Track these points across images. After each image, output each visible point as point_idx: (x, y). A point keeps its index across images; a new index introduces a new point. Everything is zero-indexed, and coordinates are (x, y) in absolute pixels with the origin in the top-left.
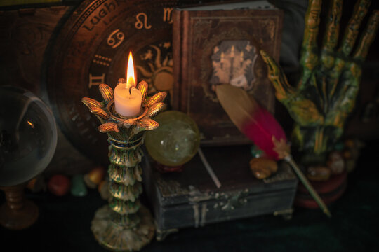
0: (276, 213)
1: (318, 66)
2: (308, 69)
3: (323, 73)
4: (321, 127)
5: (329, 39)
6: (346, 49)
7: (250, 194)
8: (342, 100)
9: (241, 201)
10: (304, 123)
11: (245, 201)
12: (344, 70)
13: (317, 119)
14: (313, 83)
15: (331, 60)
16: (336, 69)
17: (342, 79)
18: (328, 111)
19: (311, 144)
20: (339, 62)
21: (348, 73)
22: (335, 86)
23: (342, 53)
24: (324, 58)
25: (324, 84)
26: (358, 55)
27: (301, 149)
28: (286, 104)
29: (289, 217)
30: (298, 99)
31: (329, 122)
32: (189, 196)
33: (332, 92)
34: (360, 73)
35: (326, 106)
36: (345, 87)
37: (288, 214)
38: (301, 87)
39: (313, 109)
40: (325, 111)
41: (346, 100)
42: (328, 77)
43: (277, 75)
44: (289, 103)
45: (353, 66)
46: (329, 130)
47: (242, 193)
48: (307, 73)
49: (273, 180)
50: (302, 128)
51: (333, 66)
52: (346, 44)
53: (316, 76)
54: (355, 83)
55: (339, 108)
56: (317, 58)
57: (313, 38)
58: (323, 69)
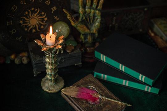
0: (76, 65)
1: (85, 12)
2: (81, 14)
3: (87, 15)
4: (89, 34)
5: (87, 3)
6: (94, 6)
7: (64, 58)
8: (95, 24)
9: (62, 61)
10: (83, 33)
11: (63, 61)
12: (94, 13)
13: (87, 31)
14: (84, 18)
15: (89, 10)
16: (92, 13)
17: (94, 16)
18: (91, 28)
19: (87, 40)
20: (92, 11)
21: (96, 14)
22: (92, 19)
23: (93, 7)
24: (87, 10)
25: (88, 19)
26: (99, 8)
27: (84, 42)
28: (75, 26)
29: (81, 66)
30: (79, 25)
31: (92, 32)
32: (43, 60)
33: (92, 21)
34: (100, 14)
35: (90, 26)
36: (96, 19)
37: (80, 65)
38: (80, 20)
39: (85, 28)
40: (90, 28)
41: (97, 24)
42: (89, 16)
43: (70, 16)
44: (76, 26)
45: (97, 11)
46: (92, 35)
47: (61, 58)
48: (81, 15)
49: (72, 53)
50: (83, 35)
51: (90, 12)
52: (94, 4)
53: (85, 16)
54: (99, 17)
55: (95, 27)
56: (84, 10)
57: (81, 3)
58: (87, 14)
